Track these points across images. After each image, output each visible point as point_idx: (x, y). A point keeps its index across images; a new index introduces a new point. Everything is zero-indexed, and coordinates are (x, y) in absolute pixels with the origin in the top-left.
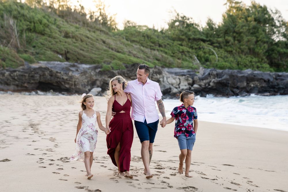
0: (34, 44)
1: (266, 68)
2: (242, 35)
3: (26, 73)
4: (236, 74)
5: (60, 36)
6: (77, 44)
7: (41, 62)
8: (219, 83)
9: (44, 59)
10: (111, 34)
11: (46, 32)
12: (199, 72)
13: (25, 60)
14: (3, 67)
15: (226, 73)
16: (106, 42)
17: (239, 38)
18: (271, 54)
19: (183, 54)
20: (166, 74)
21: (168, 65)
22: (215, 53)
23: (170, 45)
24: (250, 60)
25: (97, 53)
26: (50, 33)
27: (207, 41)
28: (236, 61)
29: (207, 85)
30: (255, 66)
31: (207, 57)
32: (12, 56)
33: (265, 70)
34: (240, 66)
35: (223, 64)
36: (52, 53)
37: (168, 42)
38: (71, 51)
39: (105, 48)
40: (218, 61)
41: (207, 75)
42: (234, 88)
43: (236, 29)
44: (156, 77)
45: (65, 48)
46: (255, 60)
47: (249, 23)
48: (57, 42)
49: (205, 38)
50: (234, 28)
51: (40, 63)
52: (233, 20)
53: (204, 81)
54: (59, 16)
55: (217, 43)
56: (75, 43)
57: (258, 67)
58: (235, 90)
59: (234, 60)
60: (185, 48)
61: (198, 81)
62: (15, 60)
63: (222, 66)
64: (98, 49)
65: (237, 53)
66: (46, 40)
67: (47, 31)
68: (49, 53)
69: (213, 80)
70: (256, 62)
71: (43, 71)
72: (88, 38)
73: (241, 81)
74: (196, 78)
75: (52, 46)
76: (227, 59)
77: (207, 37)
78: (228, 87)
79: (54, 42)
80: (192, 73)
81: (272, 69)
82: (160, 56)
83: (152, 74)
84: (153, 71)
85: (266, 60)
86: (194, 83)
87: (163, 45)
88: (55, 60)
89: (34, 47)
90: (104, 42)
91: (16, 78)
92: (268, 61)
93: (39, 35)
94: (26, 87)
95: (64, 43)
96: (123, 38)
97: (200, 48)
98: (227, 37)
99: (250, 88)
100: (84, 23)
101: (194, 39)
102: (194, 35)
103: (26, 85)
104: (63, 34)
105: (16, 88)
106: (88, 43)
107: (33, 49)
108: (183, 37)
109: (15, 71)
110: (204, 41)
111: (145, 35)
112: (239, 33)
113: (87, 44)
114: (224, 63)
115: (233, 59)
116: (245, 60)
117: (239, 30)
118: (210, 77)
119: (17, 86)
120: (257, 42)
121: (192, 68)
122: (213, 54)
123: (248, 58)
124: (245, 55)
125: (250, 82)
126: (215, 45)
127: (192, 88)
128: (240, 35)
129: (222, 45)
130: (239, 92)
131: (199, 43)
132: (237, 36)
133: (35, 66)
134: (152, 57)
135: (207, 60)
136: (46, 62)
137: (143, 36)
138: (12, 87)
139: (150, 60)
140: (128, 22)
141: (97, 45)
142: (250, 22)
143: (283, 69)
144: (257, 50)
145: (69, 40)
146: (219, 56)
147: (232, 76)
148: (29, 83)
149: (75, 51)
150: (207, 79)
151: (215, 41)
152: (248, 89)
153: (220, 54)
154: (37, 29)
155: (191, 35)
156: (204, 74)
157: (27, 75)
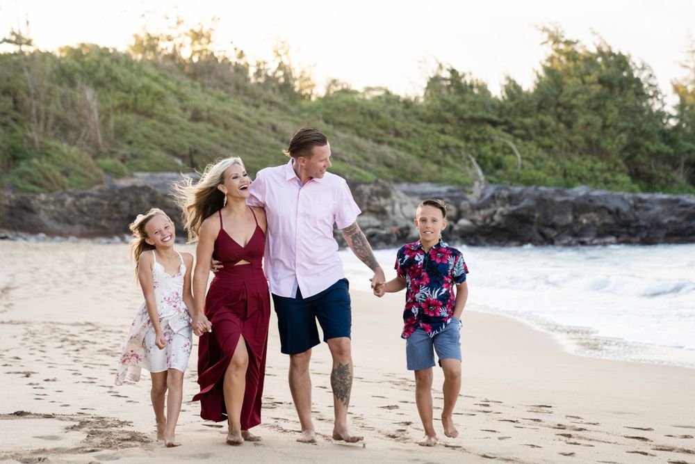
0: (130, 137)
1: (623, 183)
2: (575, 111)
3: (104, 198)
4: (550, 196)
5: (183, 118)
6: (216, 135)
7: (140, 174)
8: (513, 216)
9: (146, 167)
10: (293, 109)
11: (155, 111)
12: (471, 193)
13: (107, 171)
14: (63, 187)
15: (528, 195)
16: (278, 129)
17: (569, 118)
18: (635, 155)
19: (446, 151)
20: (398, 197)
21: (409, 176)
22: (516, 151)
23: (419, 133)
24: (589, 166)
25: (255, 151)
26: (163, 113)
27: (501, 124)
28: (561, 169)
29: (488, 221)
30: (601, 179)
31: (499, 158)
32: (81, 165)
33: (622, 187)
34: (568, 178)
35: (531, 175)
36: (164, 154)
37: (413, 126)
38: (201, 149)
39: (273, 141)
40: (523, 167)
41: (487, 200)
42: (547, 226)
43: (562, 99)
44: (377, 203)
45: (190, 143)
46: (600, 165)
47: (587, 86)
48: (175, 131)
49: (495, 118)
50: (556, 97)
51: (136, 177)
52: (555, 81)
53: (482, 212)
54: (189, 75)
55: (521, 128)
56: (211, 131)
57: (606, 182)
58: (548, 231)
59: (557, 165)
60: (452, 140)
61: (469, 211)
62: (86, 173)
63: (530, 178)
64: (258, 144)
65: (563, 152)
66: (154, 127)
67: (159, 108)
68: (158, 154)
69: (500, 209)
70: (602, 171)
71: (137, 195)
72: (240, 120)
73: (562, 213)
74: (465, 205)
75: (164, 141)
76: (542, 164)
77: (500, 115)
78: (532, 223)
79: (169, 132)
80: (456, 194)
81: (635, 187)
82: (394, 157)
83: (369, 198)
84: (372, 191)
85: (624, 167)
86: (459, 215)
87: (403, 132)
88: (168, 170)
89: (130, 143)
90: (274, 128)
91: (85, 209)
92: (627, 169)
93: (142, 118)
94: (103, 227)
95: (189, 134)
96: (319, 119)
97: (484, 140)
98: (541, 117)
99: (580, 227)
100: (238, 87)
101: (473, 120)
102: (473, 111)
103: (103, 223)
104: (189, 113)
105: (85, 229)
106: (238, 132)
107: (127, 147)
108: (449, 115)
109: (83, 196)
110: (494, 124)
111: (365, 111)
112: (570, 108)
113: (235, 134)
114: (534, 172)
115: (554, 164)
116: (579, 167)
117: (569, 101)
118: (495, 202)
119: (88, 225)
120: (605, 127)
121: (459, 183)
122: (512, 152)
123: (585, 163)
124: (580, 154)
125: (580, 213)
126: (517, 132)
127: (456, 228)
128: (570, 113)
129: (532, 132)
130: (557, 235)
131: (482, 128)
132: (565, 112)
133: (124, 183)
134: (374, 159)
135: (498, 165)
136: (147, 174)
137: (362, 113)
138: (77, 228)
139: (370, 165)
140: (334, 82)
141: (258, 135)
142: (591, 84)
143: (658, 186)
144: (603, 144)
145: (201, 126)
146: (525, 156)
147: (541, 201)
148: (109, 219)
149: (210, 150)
150: (489, 207)
151: (516, 124)
152: (576, 229)
153: (527, 152)
154: (139, 105)
155: (464, 111)
156: (482, 196)
157: (105, 202)
